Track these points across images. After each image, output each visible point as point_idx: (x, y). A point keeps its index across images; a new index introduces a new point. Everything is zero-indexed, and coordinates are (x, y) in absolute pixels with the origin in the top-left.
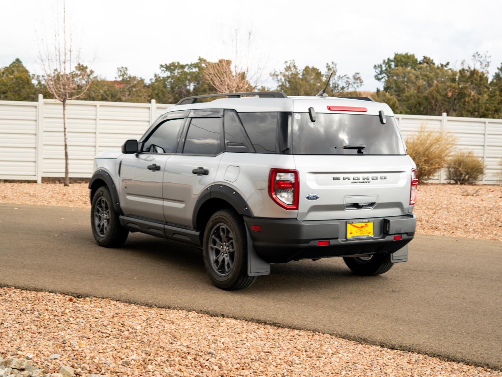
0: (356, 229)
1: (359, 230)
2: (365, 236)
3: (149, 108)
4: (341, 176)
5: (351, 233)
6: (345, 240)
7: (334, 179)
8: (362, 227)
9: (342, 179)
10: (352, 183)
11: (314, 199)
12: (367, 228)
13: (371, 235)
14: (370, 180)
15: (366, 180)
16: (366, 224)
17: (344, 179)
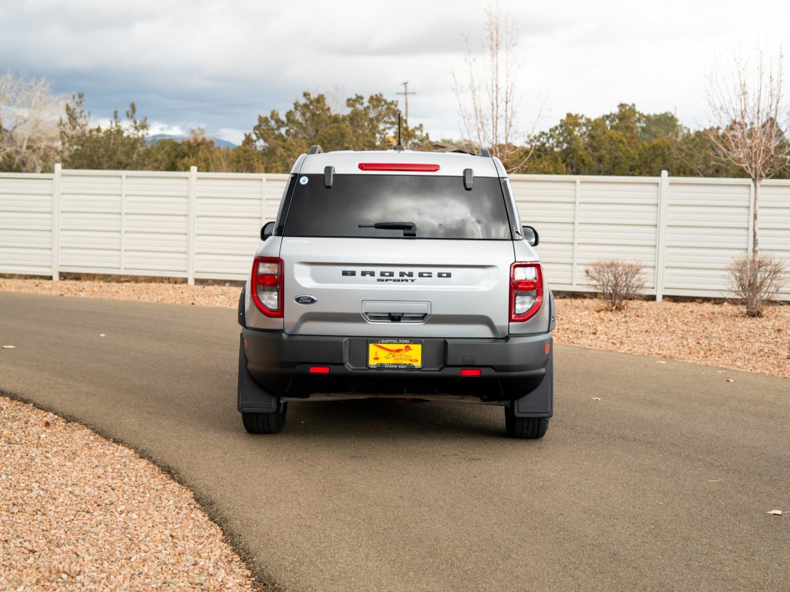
0: (387, 353)
1: (391, 354)
2: (404, 364)
3: (657, 184)
4: (358, 270)
5: (377, 359)
6: (366, 368)
7: (345, 273)
8: (398, 351)
9: (358, 273)
10: (379, 280)
11: (307, 303)
12: (409, 353)
13: (418, 364)
14: (416, 276)
15: (406, 277)
16: (407, 347)
17: (364, 274)
